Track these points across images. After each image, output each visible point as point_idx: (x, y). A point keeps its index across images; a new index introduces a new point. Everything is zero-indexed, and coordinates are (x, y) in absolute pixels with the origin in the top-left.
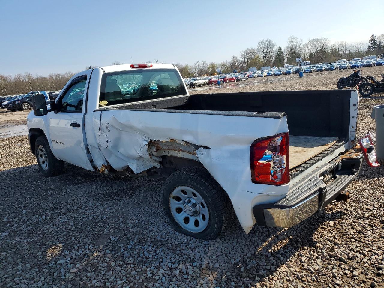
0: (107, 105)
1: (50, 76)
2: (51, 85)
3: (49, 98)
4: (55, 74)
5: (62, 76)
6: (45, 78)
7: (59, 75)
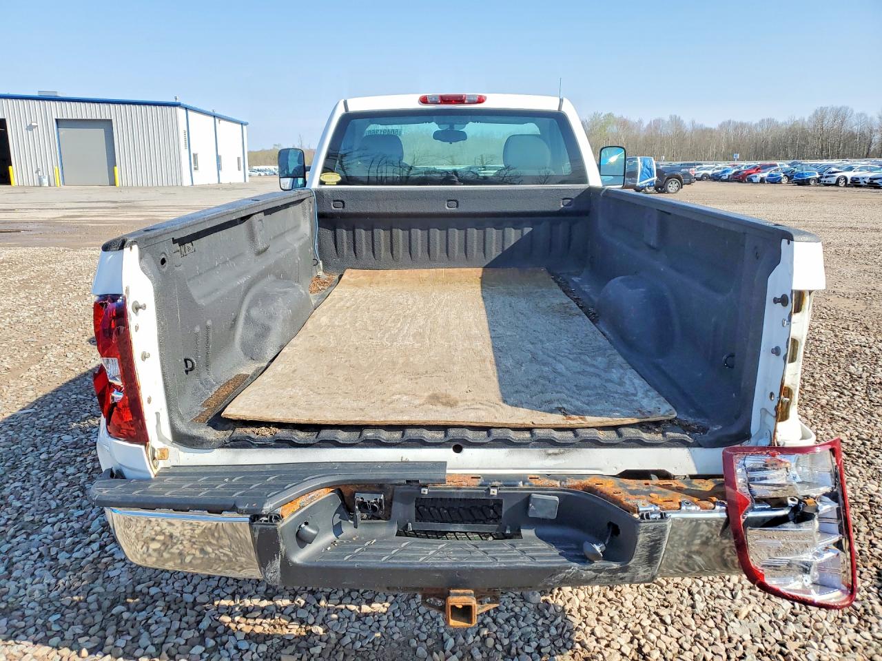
0: (339, 183)
1: (721, 126)
2: (717, 147)
3: (655, 175)
4: (734, 123)
5: (750, 128)
6: (711, 131)
7: (742, 125)
